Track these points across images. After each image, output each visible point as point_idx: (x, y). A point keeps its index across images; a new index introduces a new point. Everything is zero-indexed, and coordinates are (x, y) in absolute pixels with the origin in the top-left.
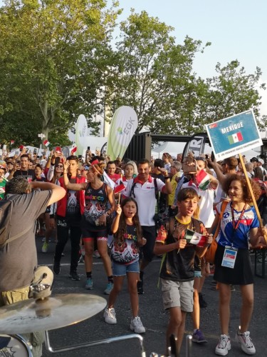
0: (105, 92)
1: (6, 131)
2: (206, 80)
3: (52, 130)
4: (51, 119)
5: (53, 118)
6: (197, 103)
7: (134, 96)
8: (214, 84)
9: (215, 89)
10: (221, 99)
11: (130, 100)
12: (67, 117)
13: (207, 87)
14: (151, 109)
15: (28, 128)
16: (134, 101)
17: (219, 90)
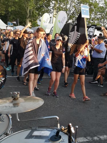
0: (54, 4)
1: (11, 18)
2: (98, 1)
3: (31, 19)
4: (30, 14)
5: (31, 14)
6: (93, 11)
7: (66, 6)
8: (101, 3)
9: (102, 5)
10: (104, 10)
11: (65, 8)
12: (37, 14)
13: (99, 4)
14: (73, 13)
15: (21, 18)
16: (66, 9)
17: (103, 6)
